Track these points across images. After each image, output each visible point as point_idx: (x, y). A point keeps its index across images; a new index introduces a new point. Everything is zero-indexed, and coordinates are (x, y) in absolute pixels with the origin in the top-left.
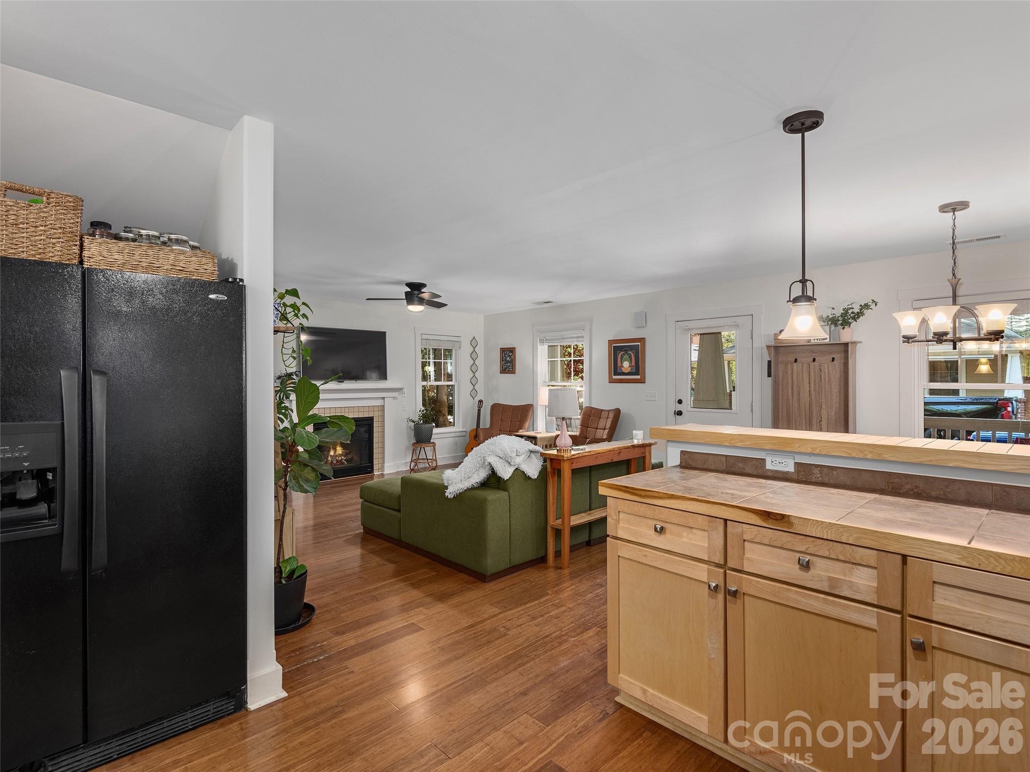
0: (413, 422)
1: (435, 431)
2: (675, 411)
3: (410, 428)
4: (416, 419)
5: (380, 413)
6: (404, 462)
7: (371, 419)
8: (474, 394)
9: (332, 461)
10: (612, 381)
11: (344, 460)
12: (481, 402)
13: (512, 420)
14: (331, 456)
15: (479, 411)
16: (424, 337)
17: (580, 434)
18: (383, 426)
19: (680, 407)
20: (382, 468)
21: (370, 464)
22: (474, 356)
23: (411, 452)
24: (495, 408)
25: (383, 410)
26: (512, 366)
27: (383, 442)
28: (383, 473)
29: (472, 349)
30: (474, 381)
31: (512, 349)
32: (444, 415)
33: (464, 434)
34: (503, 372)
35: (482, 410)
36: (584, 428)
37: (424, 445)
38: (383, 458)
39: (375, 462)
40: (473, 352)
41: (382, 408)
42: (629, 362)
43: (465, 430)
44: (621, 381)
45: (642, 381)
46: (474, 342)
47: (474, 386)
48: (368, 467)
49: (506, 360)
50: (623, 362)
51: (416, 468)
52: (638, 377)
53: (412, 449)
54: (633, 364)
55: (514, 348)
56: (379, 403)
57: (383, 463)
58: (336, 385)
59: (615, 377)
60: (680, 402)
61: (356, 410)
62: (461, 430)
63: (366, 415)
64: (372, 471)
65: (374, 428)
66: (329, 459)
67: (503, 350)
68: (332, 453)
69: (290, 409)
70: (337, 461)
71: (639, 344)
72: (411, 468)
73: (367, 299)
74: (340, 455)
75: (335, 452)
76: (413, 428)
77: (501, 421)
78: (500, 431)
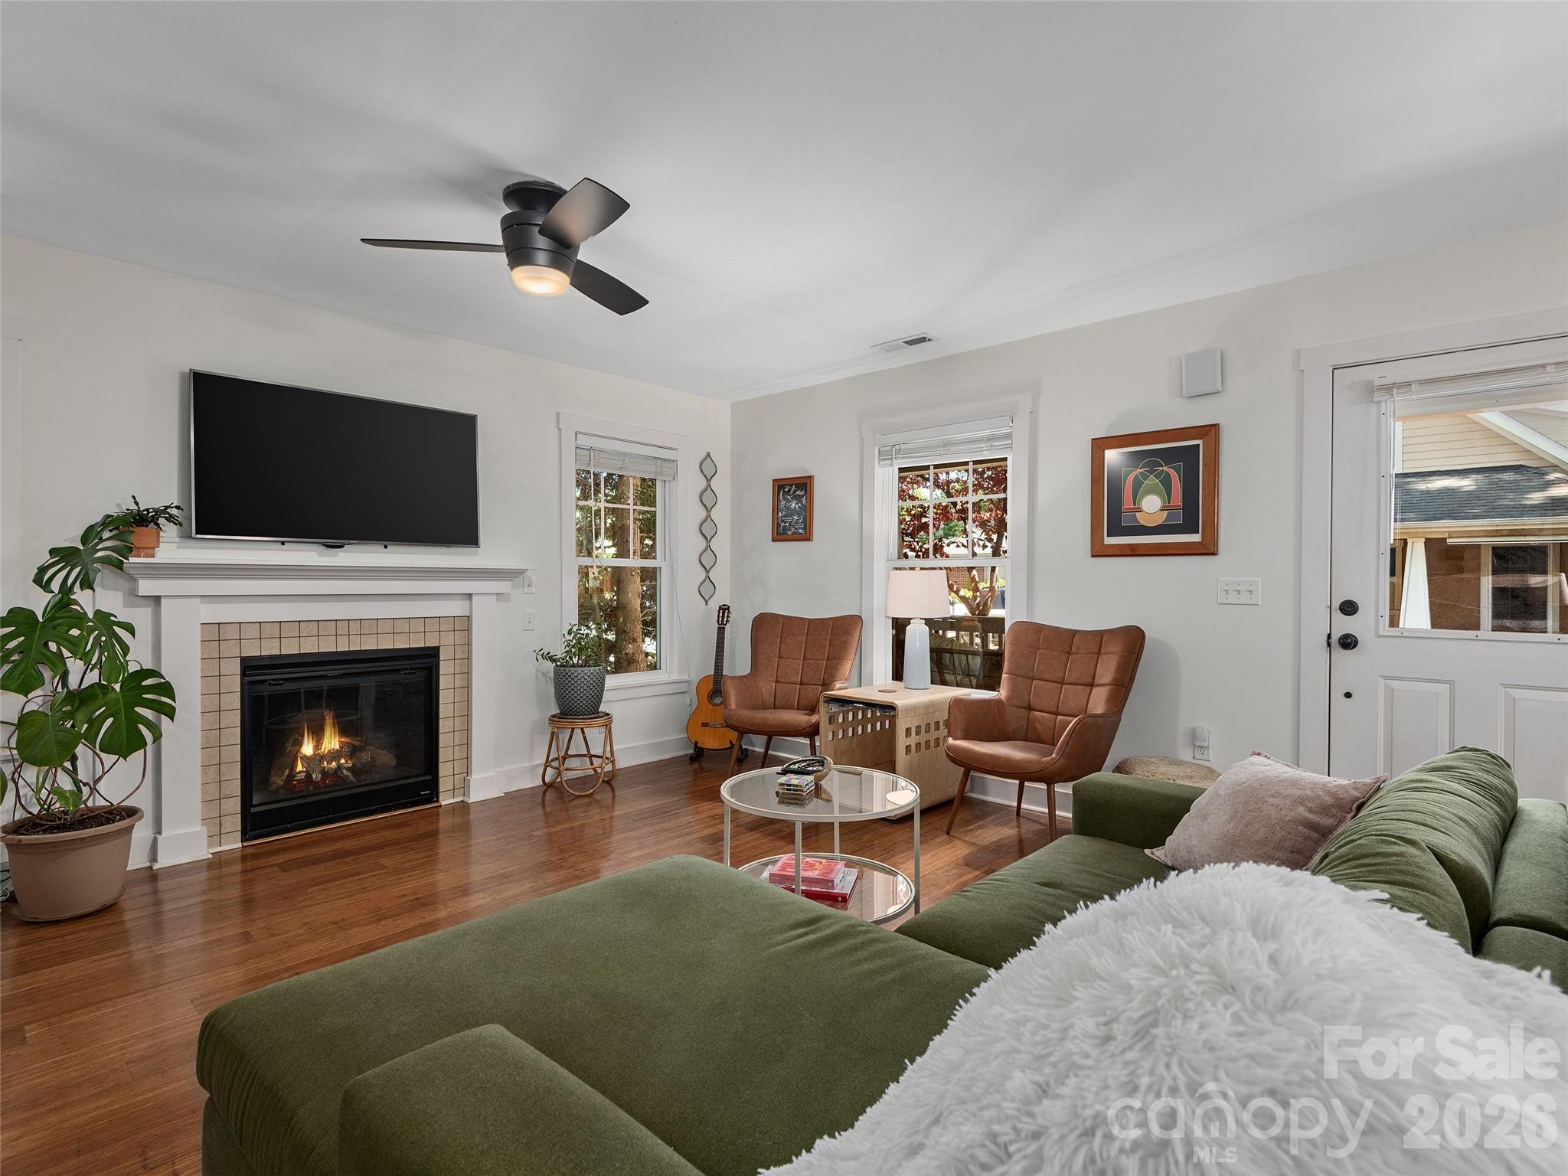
0: (552, 659)
1: (611, 681)
2: (1329, 636)
3: (544, 675)
4: (559, 651)
5: (459, 637)
6: (527, 764)
7: (433, 653)
8: (707, 590)
9: (309, 775)
10: (1099, 551)
11: (348, 769)
12: (724, 609)
13: (808, 656)
14: (305, 758)
15: (721, 631)
16: (584, 441)
17: (1010, 698)
18: (469, 673)
19: (1345, 625)
20: (465, 788)
21: (429, 777)
22: (707, 499)
23: (548, 737)
24: (763, 624)
25: (469, 630)
26: (805, 522)
27: (468, 716)
28: (466, 799)
29: (704, 483)
30: (707, 560)
31: (804, 481)
32: (635, 640)
33: (683, 687)
34: (780, 537)
35: (728, 628)
36: (1019, 679)
37: (580, 724)
38: (468, 758)
39: (444, 770)
40: (705, 490)
41: (466, 623)
42: (1162, 497)
43: (685, 677)
44: (1133, 551)
45: (1208, 549)
46: (707, 467)
47: (707, 572)
48: (424, 785)
49: (789, 508)
50: (1142, 497)
51: (559, 780)
52: (1196, 538)
53: (549, 730)
54: (1177, 499)
55: (810, 478)
56: (457, 608)
57: (468, 772)
58: (320, 555)
59: (1110, 541)
60: (1349, 608)
61: (386, 627)
62: (676, 677)
63: (417, 643)
64: (434, 795)
65: (442, 678)
66: (300, 768)
67: (782, 487)
68: (308, 749)
69: (120, 624)
70: (325, 773)
71: (1199, 442)
72: (547, 780)
73: (362, 240)
74: (334, 755)
75: (317, 747)
76: (552, 675)
77: (780, 657)
78: (777, 681)
